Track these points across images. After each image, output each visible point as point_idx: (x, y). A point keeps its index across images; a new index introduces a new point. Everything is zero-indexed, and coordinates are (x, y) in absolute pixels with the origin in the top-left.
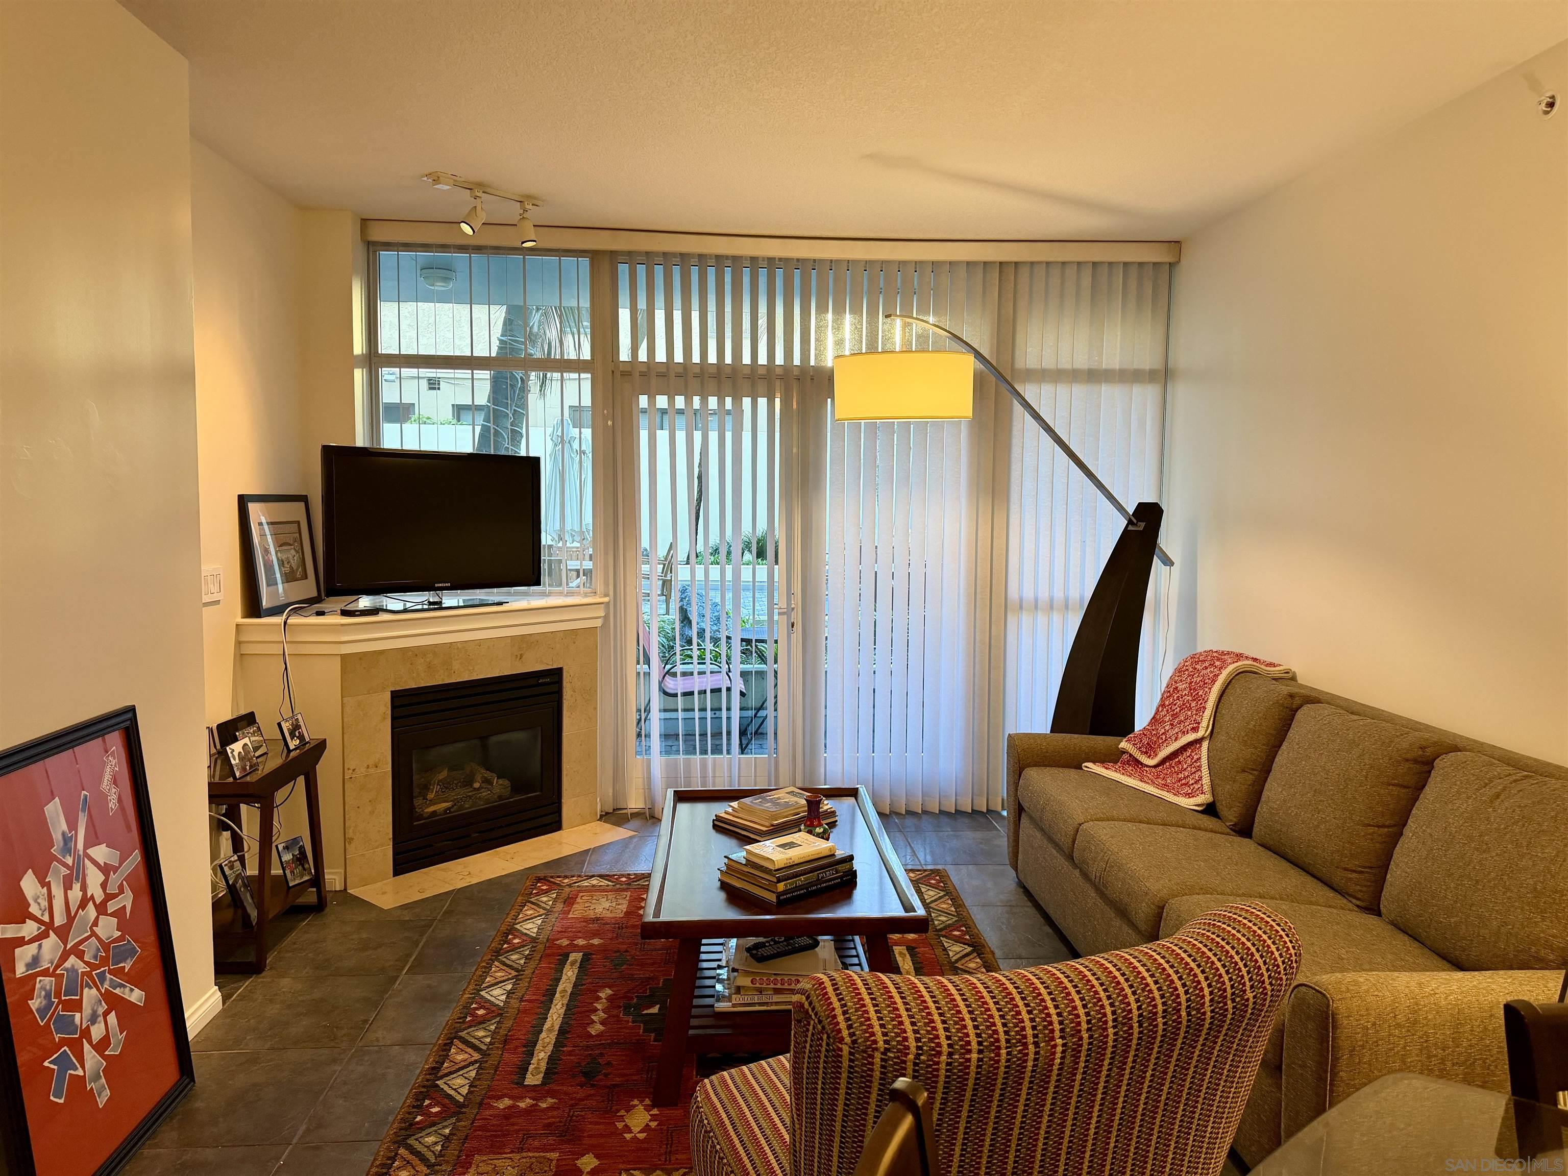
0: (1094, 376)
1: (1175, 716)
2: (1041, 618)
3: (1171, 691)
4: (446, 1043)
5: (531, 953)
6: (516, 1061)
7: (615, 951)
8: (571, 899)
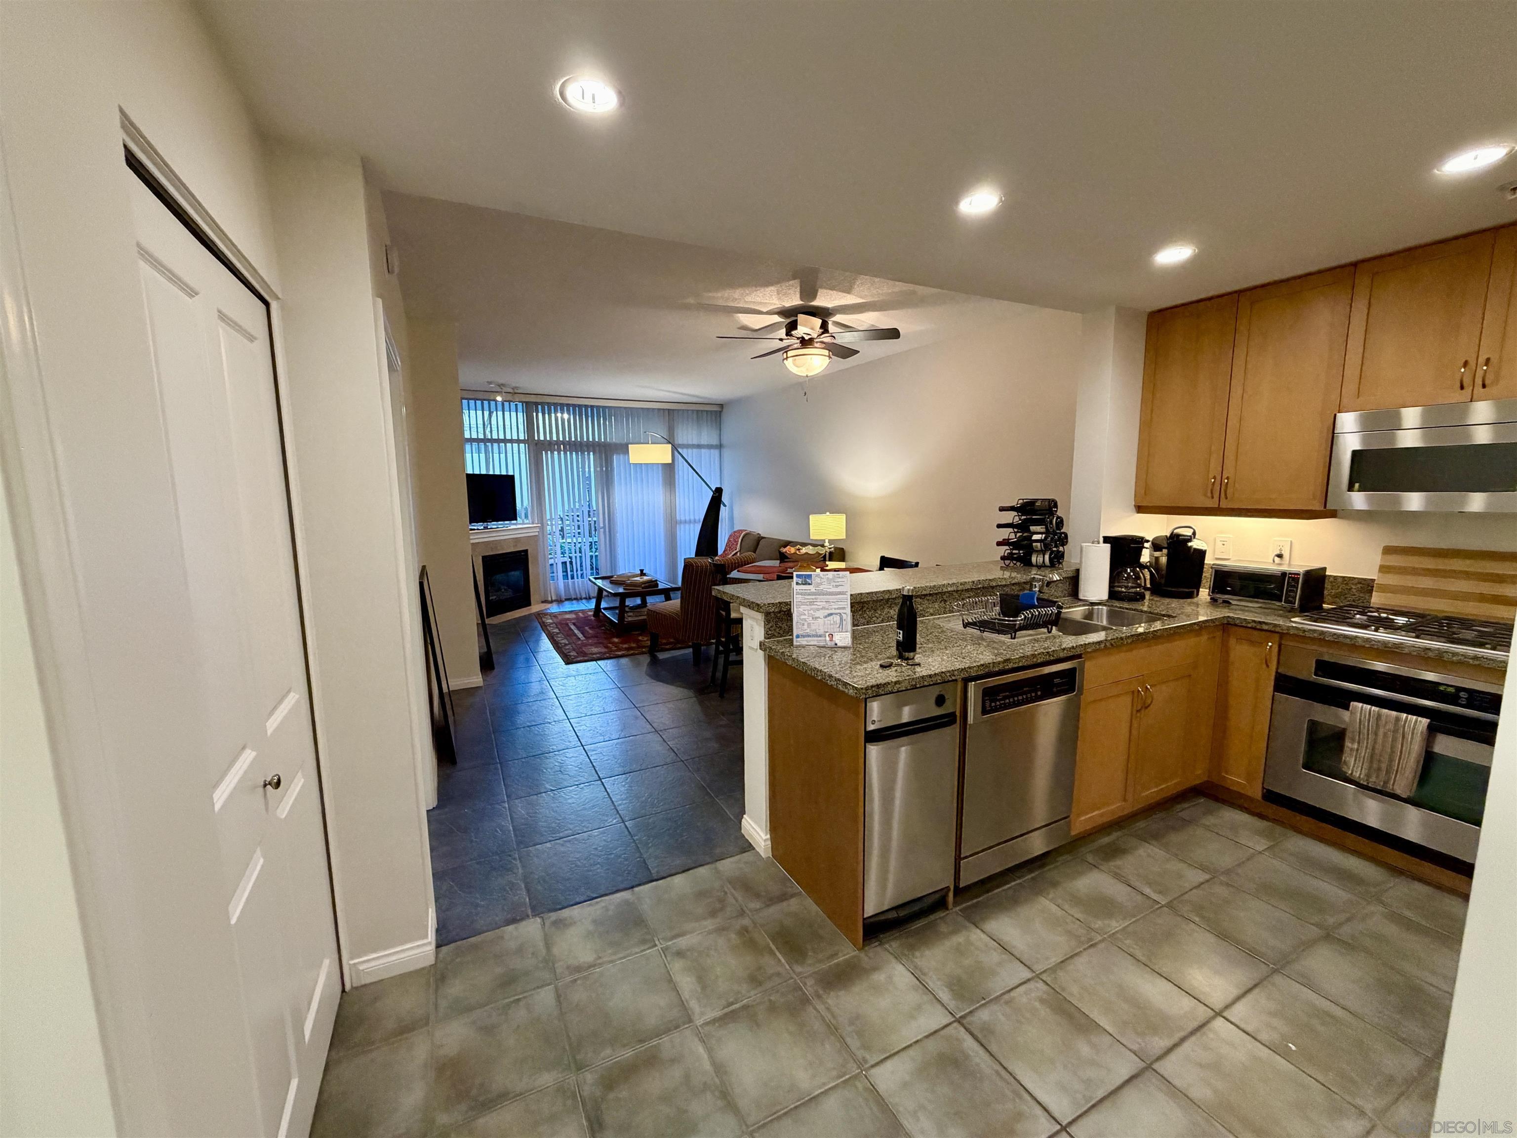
0: (699, 446)
1: (730, 548)
2: (687, 526)
3: (729, 540)
4: (551, 638)
5: (556, 625)
6: (575, 637)
7: (581, 622)
8: (555, 616)
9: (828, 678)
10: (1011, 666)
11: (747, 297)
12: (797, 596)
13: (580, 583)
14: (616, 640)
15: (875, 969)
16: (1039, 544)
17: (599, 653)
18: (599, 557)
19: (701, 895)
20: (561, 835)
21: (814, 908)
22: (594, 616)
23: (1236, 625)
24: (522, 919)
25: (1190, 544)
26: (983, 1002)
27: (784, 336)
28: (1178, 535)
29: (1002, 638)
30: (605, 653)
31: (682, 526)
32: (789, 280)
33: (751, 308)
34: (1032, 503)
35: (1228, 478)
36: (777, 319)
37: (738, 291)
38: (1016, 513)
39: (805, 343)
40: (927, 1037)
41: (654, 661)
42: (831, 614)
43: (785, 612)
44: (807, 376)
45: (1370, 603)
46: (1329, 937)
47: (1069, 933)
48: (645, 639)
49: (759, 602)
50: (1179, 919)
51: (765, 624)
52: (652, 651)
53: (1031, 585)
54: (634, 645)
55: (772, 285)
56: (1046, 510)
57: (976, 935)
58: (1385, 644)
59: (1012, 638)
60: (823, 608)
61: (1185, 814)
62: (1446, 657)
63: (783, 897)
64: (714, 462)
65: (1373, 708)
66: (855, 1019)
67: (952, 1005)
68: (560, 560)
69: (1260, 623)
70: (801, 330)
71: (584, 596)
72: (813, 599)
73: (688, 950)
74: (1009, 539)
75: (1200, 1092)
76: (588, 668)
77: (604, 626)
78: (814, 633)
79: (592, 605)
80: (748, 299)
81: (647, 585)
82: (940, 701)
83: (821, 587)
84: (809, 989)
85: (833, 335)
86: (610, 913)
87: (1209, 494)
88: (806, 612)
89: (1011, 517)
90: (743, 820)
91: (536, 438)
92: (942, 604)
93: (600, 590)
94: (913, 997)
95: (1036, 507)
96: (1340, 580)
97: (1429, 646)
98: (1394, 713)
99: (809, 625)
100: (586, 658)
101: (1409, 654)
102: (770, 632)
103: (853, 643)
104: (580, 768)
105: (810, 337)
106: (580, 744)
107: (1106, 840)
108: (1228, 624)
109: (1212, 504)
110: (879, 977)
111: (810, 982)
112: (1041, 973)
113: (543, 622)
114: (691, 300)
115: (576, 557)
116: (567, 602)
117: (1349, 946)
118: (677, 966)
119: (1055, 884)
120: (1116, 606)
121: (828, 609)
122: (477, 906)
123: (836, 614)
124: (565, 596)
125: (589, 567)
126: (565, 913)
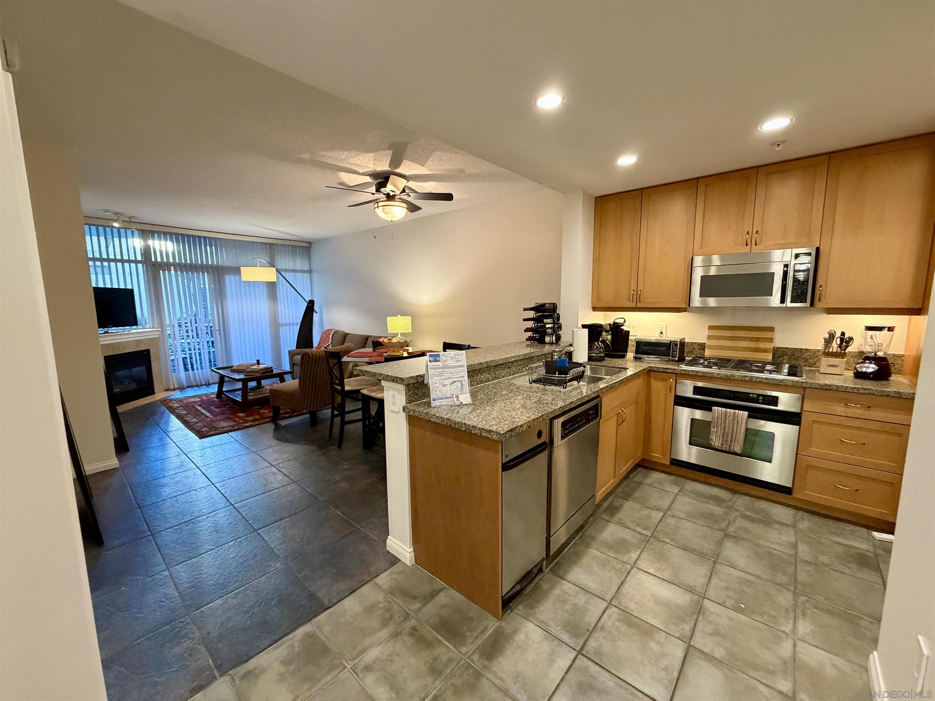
1: (323, 343)
3: (322, 337)
4: (180, 418)
5: (183, 407)
6: (203, 416)
7: (206, 403)
8: (181, 401)
9: (472, 429)
10: (573, 406)
11: (351, 159)
12: (431, 370)
13: (200, 374)
14: (241, 415)
15: (515, 632)
16: (550, 330)
17: (229, 426)
18: (216, 353)
19: (370, 609)
20: (231, 588)
21: (459, 597)
22: (217, 398)
23: (654, 371)
24: (209, 683)
25: (623, 327)
26: (589, 633)
27: (374, 192)
28: (617, 323)
29: (558, 388)
30: (234, 426)
31: (284, 327)
32: (384, 150)
33: (351, 169)
34: (543, 305)
35: (640, 291)
36: (368, 179)
37: (345, 153)
38: (534, 312)
39: (390, 197)
40: (566, 673)
41: (277, 428)
42: (454, 382)
43: (420, 383)
44: (392, 221)
45: (704, 355)
46: (727, 536)
47: (613, 568)
48: (266, 411)
49: (402, 377)
50: (661, 543)
51: (406, 393)
52: (274, 420)
53: (552, 354)
54: (258, 417)
55: (371, 151)
56: (552, 309)
57: (566, 586)
58: (727, 375)
59: (564, 388)
60: (449, 378)
61: (636, 479)
62: (754, 379)
63: (434, 594)
64: (306, 282)
65: (723, 409)
66: (517, 676)
67: (571, 642)
68: (180, 356)
69: (666, 369)
70: (389, 188)
71: (203, 383)
72: (441, 372)
73: (374, 662)
74: (532, 328)
75: (719, 653)
76: (221, 439)
77: (228, 404)
78: (444, 396)
79: (215, 389)
80: (352, 161)
81: (264, 371)
82: (540, 434)
83: (447, 363)
84: (478, 664)
85: (409, 194)
86: (297, 649)
87: (631, 300)
88: (437, 382)
89: (531, 314)
90: (388, 540)
91: (153, 260)
92: (508, 370)
93: (222, 378)
94: (546, 646)
95: (546, 308)
96: (690, 344)
97: (746, 375)
98: (733, 411)
99: (440, 391)
100: (218, 432)
101: (737, 380)
102: (410, 398)
103: (473, 401)
104: (235, 524)
105: (394, 193)
106: (229, 504)
107: (606, 504)
108: (650, 370)
109: (633, 305)
110: (520, 637)
111: (476, 657)
112: (611, 600)
113: (171, 407)
114: (307, 156)
115: (195, 353)
116: (188, 389)
117: (736, 538)
118: (369, 680)
119: (593, 538)
120: (594, 365)
121: (452, 378)
122: (156, 684)
123: (458, 381)
124: (187, 383)
125: (207, 361)
126: (252, 664)
